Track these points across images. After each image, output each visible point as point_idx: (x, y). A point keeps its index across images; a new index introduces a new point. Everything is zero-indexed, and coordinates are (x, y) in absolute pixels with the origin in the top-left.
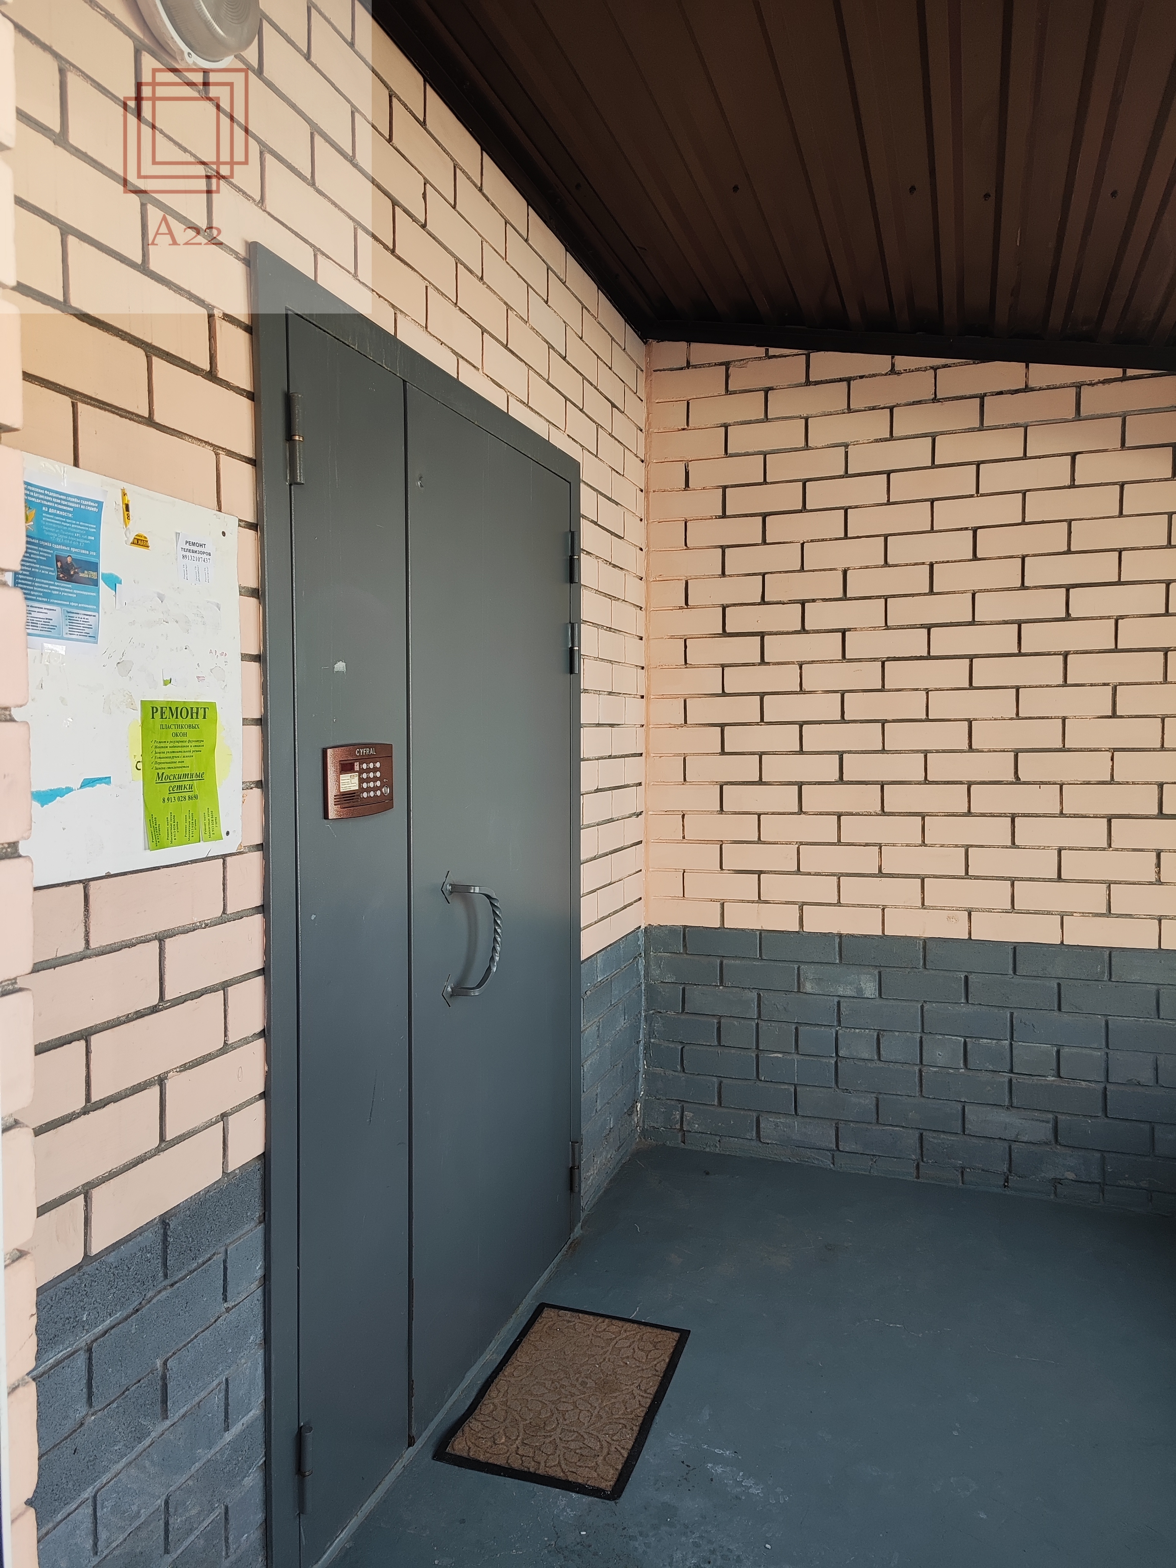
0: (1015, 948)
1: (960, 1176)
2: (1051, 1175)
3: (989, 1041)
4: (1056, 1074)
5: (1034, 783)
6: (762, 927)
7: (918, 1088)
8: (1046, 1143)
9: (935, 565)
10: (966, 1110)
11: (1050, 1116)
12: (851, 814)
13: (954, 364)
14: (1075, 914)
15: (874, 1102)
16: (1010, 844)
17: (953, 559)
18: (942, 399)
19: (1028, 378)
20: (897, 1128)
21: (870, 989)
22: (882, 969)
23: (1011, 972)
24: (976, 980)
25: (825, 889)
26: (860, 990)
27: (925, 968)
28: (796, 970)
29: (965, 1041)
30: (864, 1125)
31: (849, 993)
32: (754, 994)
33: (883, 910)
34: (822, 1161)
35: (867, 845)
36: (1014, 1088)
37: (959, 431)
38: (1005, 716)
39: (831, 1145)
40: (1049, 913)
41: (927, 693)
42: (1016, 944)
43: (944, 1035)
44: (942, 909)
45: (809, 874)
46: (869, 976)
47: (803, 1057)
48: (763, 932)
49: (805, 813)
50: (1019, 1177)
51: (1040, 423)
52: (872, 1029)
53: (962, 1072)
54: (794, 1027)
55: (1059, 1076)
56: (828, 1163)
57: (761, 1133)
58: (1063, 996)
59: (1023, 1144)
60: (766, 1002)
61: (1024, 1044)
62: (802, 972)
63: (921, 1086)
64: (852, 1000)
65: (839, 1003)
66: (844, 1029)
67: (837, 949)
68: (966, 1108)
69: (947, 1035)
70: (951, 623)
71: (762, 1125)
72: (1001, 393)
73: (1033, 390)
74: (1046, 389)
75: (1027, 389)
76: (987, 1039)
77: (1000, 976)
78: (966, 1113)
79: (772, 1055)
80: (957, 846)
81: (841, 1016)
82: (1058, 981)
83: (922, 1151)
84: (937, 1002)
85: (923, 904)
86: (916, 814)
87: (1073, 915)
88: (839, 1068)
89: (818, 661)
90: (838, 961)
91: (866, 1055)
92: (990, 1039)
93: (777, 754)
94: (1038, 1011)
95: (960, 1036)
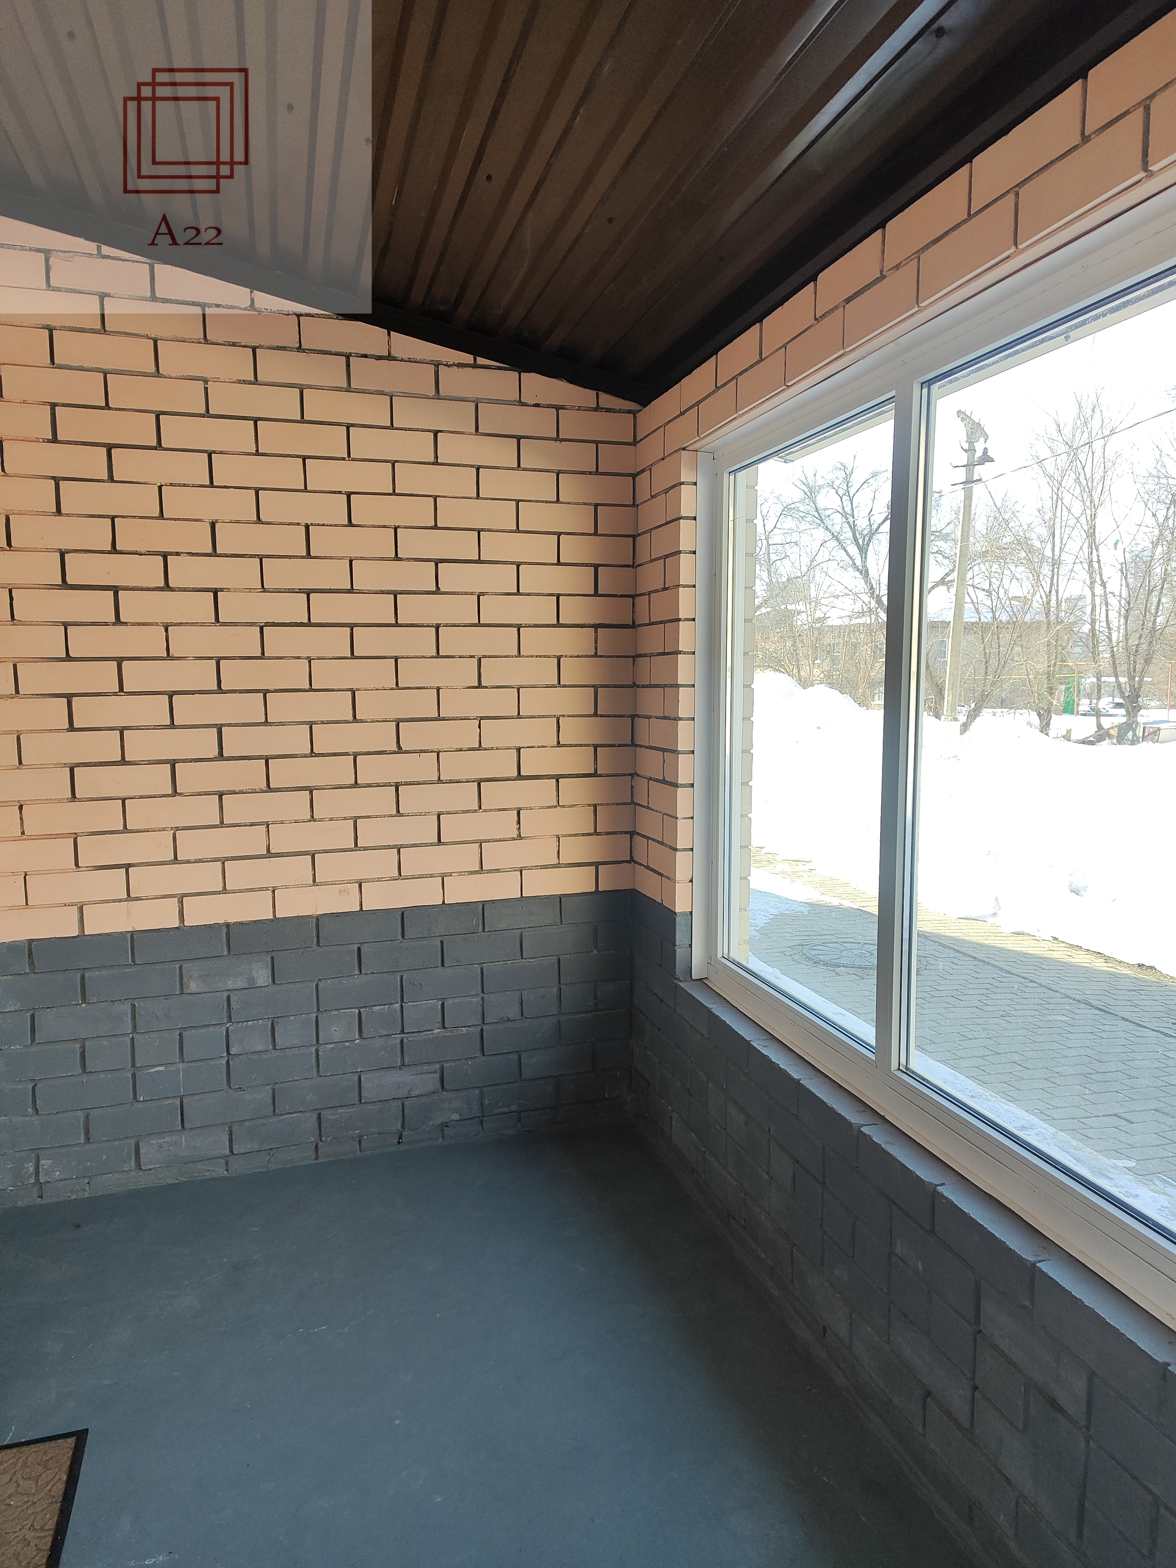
0: (403, 913)
1: (358, 1146)
2: (438, 1121)
3: (383, 1007)
4: (441, 1026)
5: (415, 752)
6: (133, 928)
7: (315, 1069)
8: (434, 1092)
9: (310, 527)
10: (362, 1079)
11: (438, 1066)
12: (234, 793)
13: (317, 314)
14: (453, 874)
15: (270, 1095)
16: (395, 812)
17: (329, 523)
18: (308, 350)
19: (390, 347)
20: (295, 1115)
21: (262, 976)
22: (274, 954)
23: (400, 937)
24: (368, 950)
25: (209, 878)
26: (251, 980)
27: (319, 945)
28: (178, 970)
29: (359, 1011)
30: (260, 1121)
31: (240, 984)
32: (127, 1007)
33: (273, 892)
34: (213, 1171)
35: (252, 825)
36: (405, 1048)
37: (327, 388)
38: (386, 687)
39: (224, 1152)
40: (432, 876)
41: (310, 662)
42: (404, 910)
43: (339, 1009)
44: (333, 883)
45: (188, 862)
46: (261, 963)
47: (189, 1065)
48: (134, 933)
49: (180, 794)
50: (411, 1130)
51: (404, 395)
52: (266, 1018)
53: (358, 1043)
54: (177, 1033)
55: (444, 1027)
56: (222, 1172)
57: (142, 1160)
58: (445, 952)
59: (414, 1099)
60: (142, 1012)
61: (413, 1004)
62: (184, 971)
63: (318, 1065)
64: (243, 992)
65: (229, 998)
66: (235, 1025)
67: (225, 940)
68: (362, 1078)
69: (343, 1009)
70: (330, 589)
71: (142, 1151)
72: (365, 356)
73: (395, 359)
74: (407, 361)
75: (390, 357)
76: (380, 1005)
77: (390, 942)
78: (362, 1082)
79: (152, 1070)
80: (345, 819)
81: (232, 1011)
82: (440, 939)
83: (320, 1131)
84: (333, 978)
85: (314, 881)
86: (303, 789)
87: (452, 876)
88: (231, 1067)
89: (187, 623)
90: (226, 953)
91: (260, 1048)
92: (383, 1005)
93: (143, 729)
94: (425, 970)
95: (354, 1008)
